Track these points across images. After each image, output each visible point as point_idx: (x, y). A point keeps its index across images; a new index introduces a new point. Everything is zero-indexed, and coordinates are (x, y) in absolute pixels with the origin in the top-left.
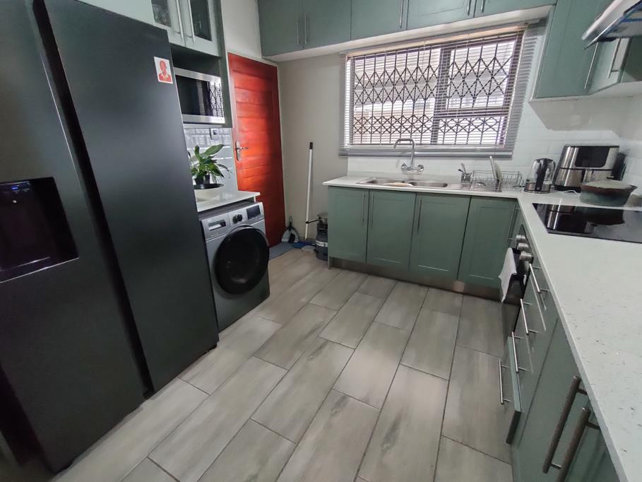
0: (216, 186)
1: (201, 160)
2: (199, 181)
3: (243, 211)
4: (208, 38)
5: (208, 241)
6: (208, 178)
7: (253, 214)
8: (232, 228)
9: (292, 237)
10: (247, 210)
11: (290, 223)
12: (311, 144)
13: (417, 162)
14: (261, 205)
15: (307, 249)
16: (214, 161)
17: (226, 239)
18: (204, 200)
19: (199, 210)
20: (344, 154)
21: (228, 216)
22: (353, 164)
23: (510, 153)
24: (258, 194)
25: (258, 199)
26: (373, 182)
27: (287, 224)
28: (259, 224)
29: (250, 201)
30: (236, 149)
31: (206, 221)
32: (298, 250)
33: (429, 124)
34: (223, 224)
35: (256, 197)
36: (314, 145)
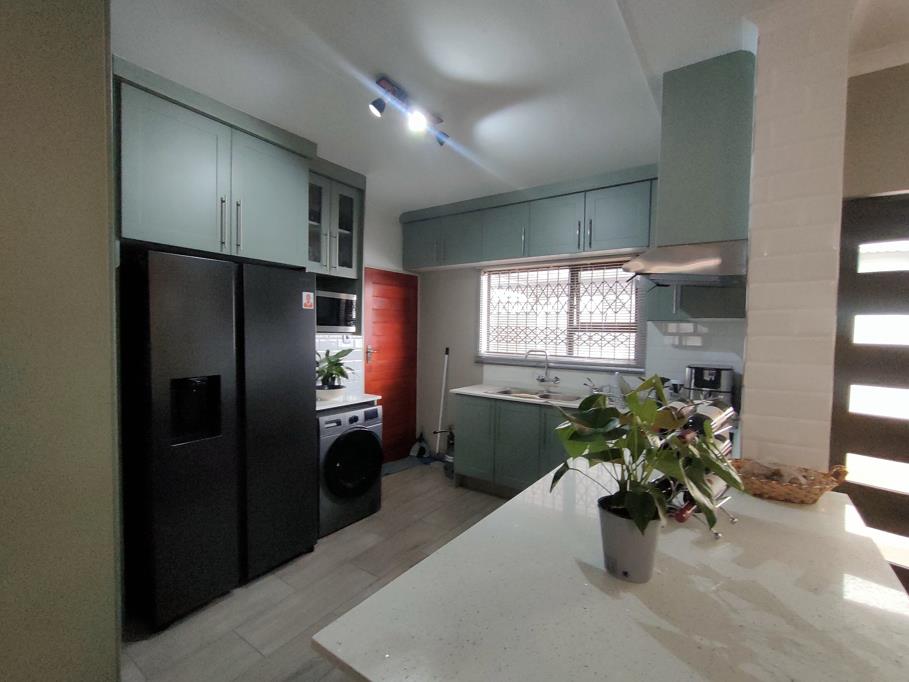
0: (339, 387)
1: (330, 363)
2: (325, 382)
3: (360, 413)
4: (350, 266)
5: (322, 438)
6: (334, 379)
7: (371, 416)
8: (347, 427)
9: (422, 451)
10: (366, 413)
11: (421, 435)
12: (447, 349)
13: (553, 374)
14: (380, 408)
15: (436, 465)
16: (341, 364)
17: (339, 439)
18: (326, 400)
19: (317, 409)
20: (481, 361)
21: (345, 416)
22: (489, 371)
23: (642, 370)
24: (380, 397)
25: (380, 402)
26: (506, 393)
27: (418, 436)
28: (376, 426)
29: (370, 404)
30: (367, 352)
31: (323, 419)
32: (428, 466)
33: (563, 337)
34: (339, 423)
35: (378, 401)
36: (450, 352)
